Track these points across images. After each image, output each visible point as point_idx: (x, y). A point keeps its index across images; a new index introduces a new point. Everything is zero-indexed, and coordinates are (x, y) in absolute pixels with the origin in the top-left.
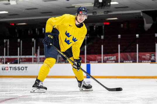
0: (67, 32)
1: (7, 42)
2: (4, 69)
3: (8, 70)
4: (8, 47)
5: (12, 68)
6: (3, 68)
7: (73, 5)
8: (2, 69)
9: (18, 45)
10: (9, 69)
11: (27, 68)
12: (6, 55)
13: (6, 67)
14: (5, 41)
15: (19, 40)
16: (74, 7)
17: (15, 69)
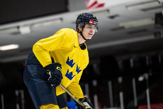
0: (70, 59)
4: (23, 102)
7: (121, 25)
14: (17, 93)
16: (123, 28)
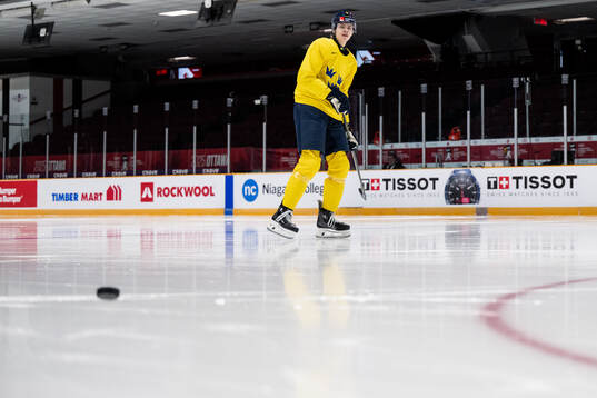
1: (522, 85)
2: (495, 183)
3: (507, 187)
5: (522, 182)
6: (492, 180)
8: (489, 183)
9: (565, 95)
10: (512, 183)
11: (574, 180)
12: (522, 134)
13: (501, 179)
15: (565, 78)
17: (533, 182)
